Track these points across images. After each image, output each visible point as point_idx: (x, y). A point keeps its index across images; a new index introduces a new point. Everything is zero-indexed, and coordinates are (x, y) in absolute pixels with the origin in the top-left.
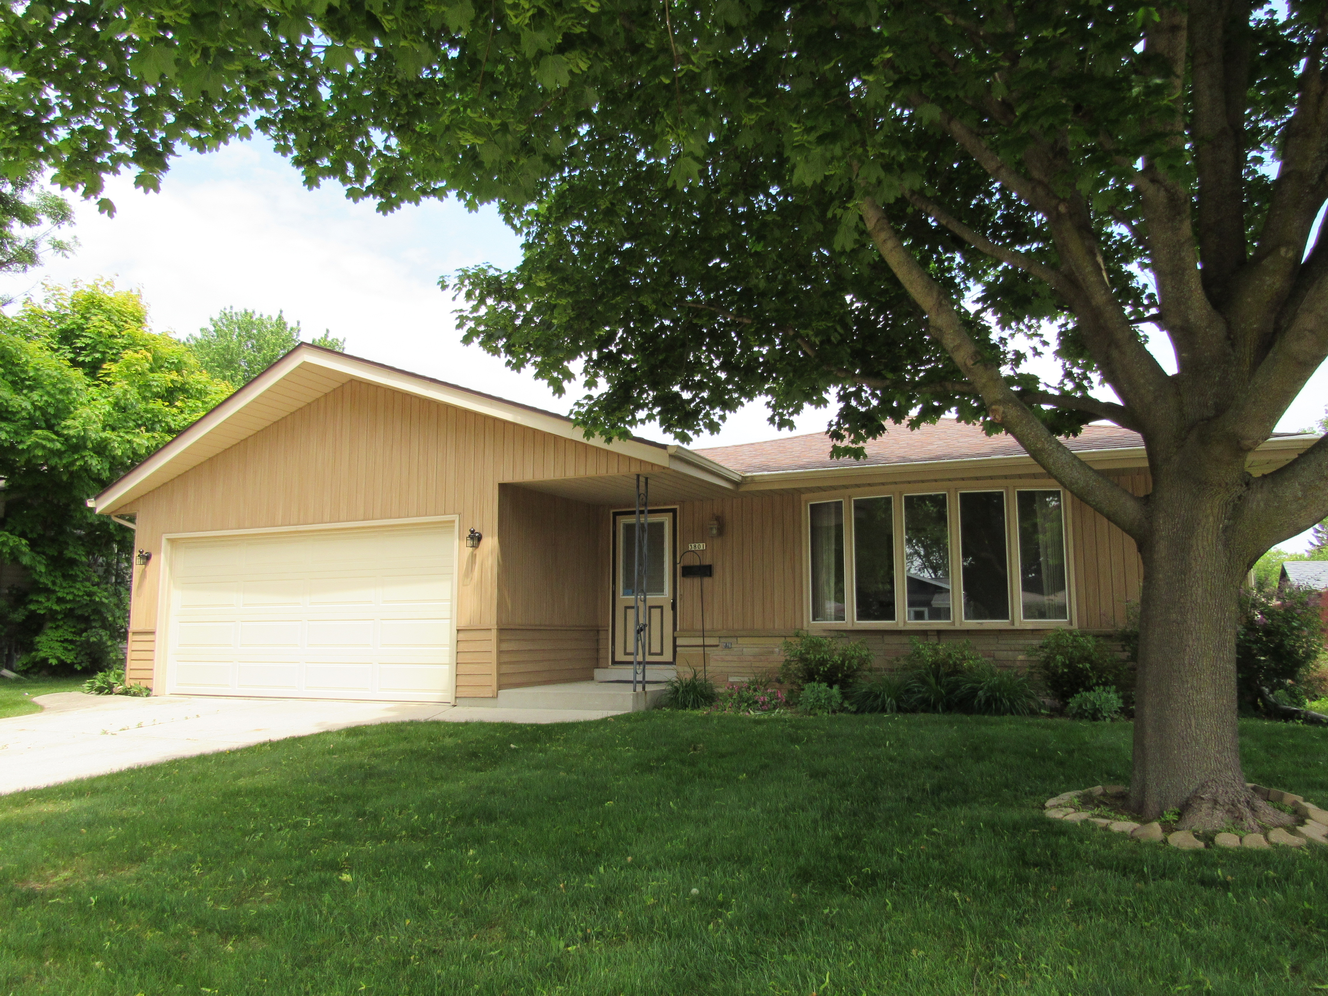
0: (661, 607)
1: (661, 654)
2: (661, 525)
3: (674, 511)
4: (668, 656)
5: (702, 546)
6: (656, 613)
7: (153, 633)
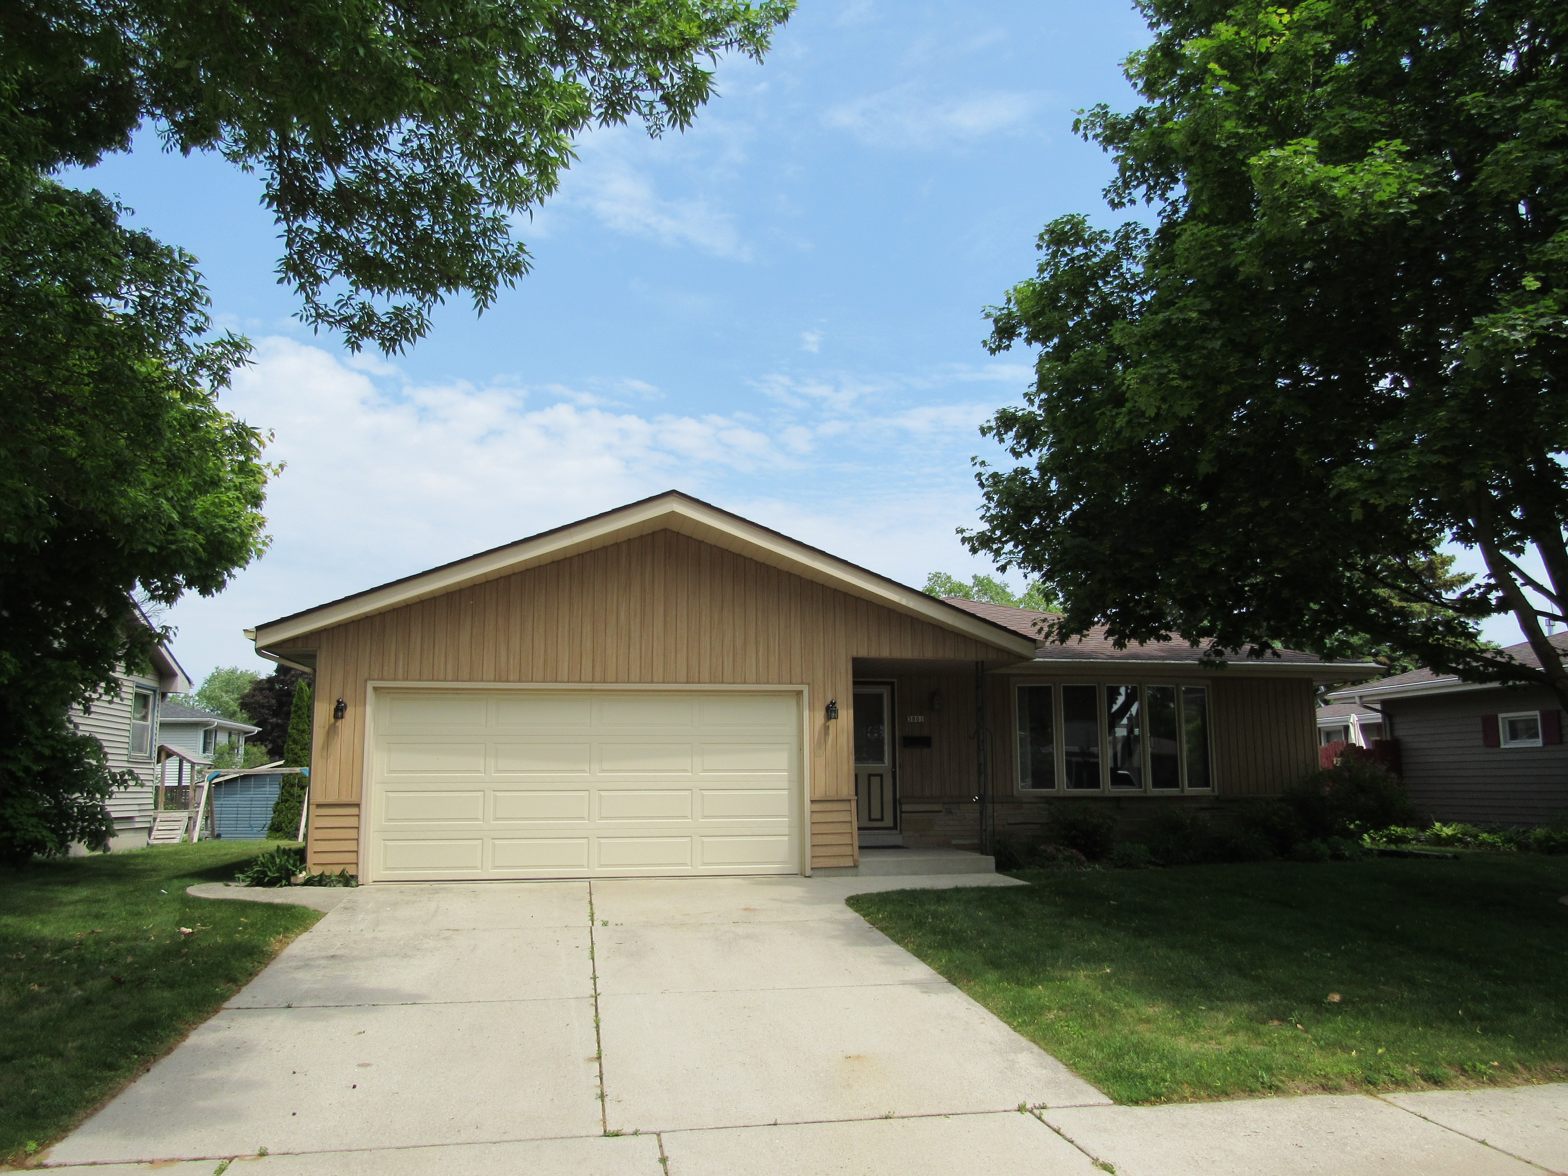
0: (881, 776)
1: (882, 819)
2: (880, 697)
3: (892, 684)
4: (888, 821)
5: (921, 719)
6: (875, 781)
7: (358, 805)
